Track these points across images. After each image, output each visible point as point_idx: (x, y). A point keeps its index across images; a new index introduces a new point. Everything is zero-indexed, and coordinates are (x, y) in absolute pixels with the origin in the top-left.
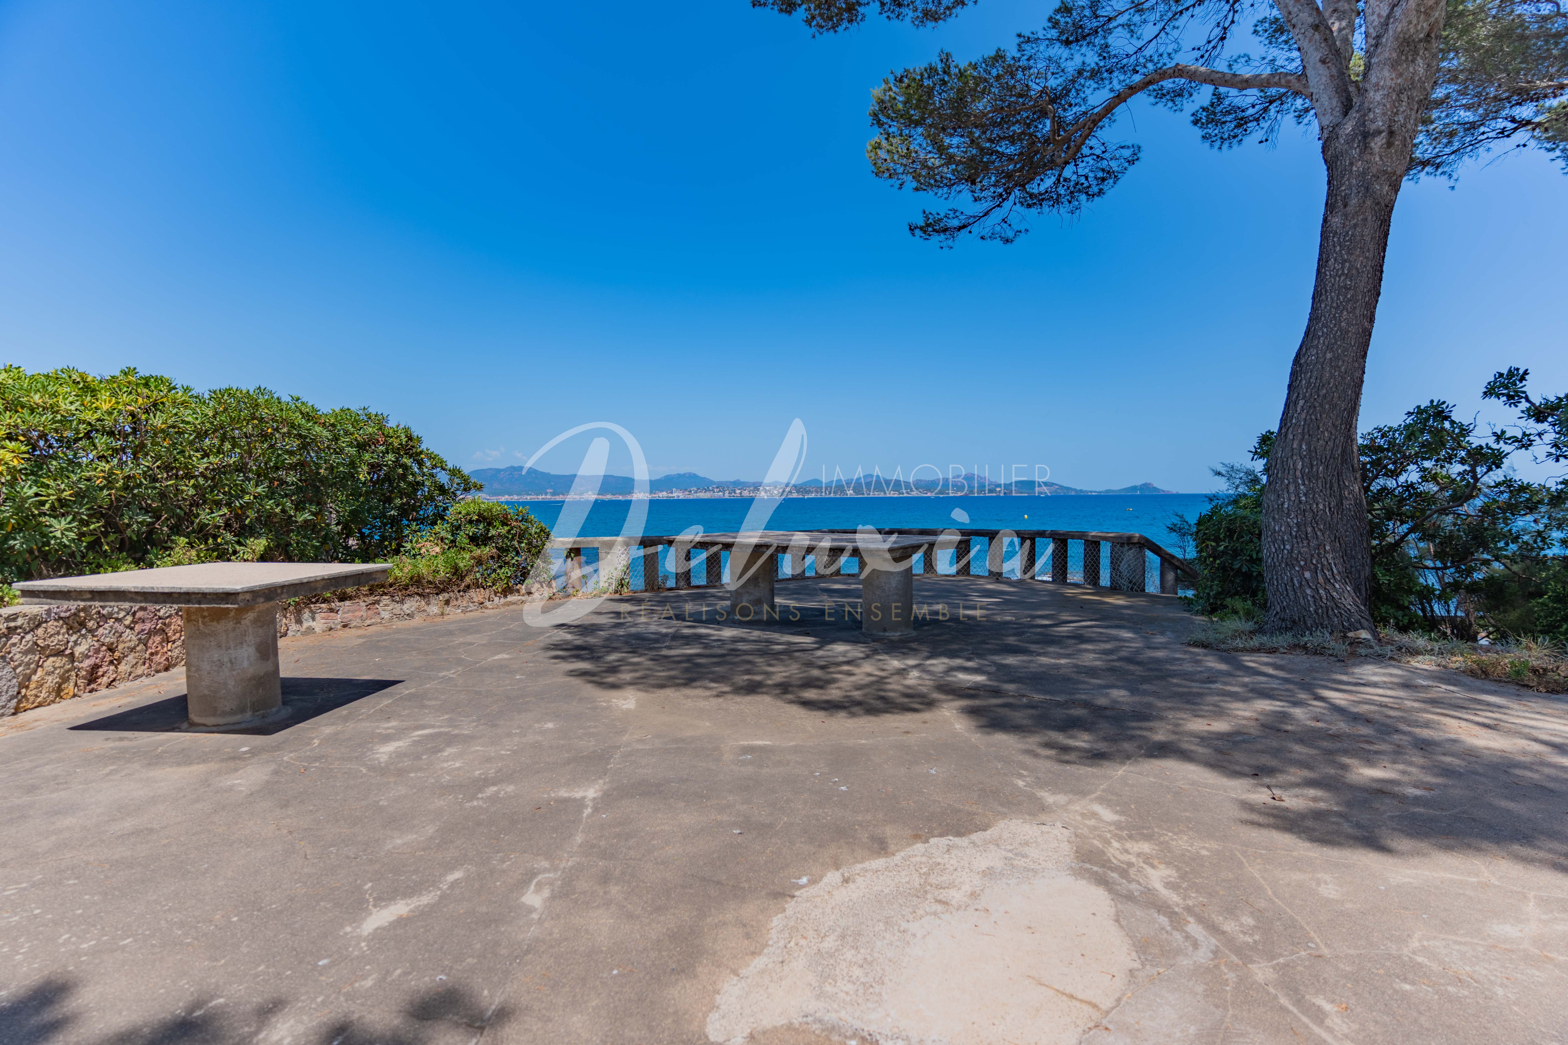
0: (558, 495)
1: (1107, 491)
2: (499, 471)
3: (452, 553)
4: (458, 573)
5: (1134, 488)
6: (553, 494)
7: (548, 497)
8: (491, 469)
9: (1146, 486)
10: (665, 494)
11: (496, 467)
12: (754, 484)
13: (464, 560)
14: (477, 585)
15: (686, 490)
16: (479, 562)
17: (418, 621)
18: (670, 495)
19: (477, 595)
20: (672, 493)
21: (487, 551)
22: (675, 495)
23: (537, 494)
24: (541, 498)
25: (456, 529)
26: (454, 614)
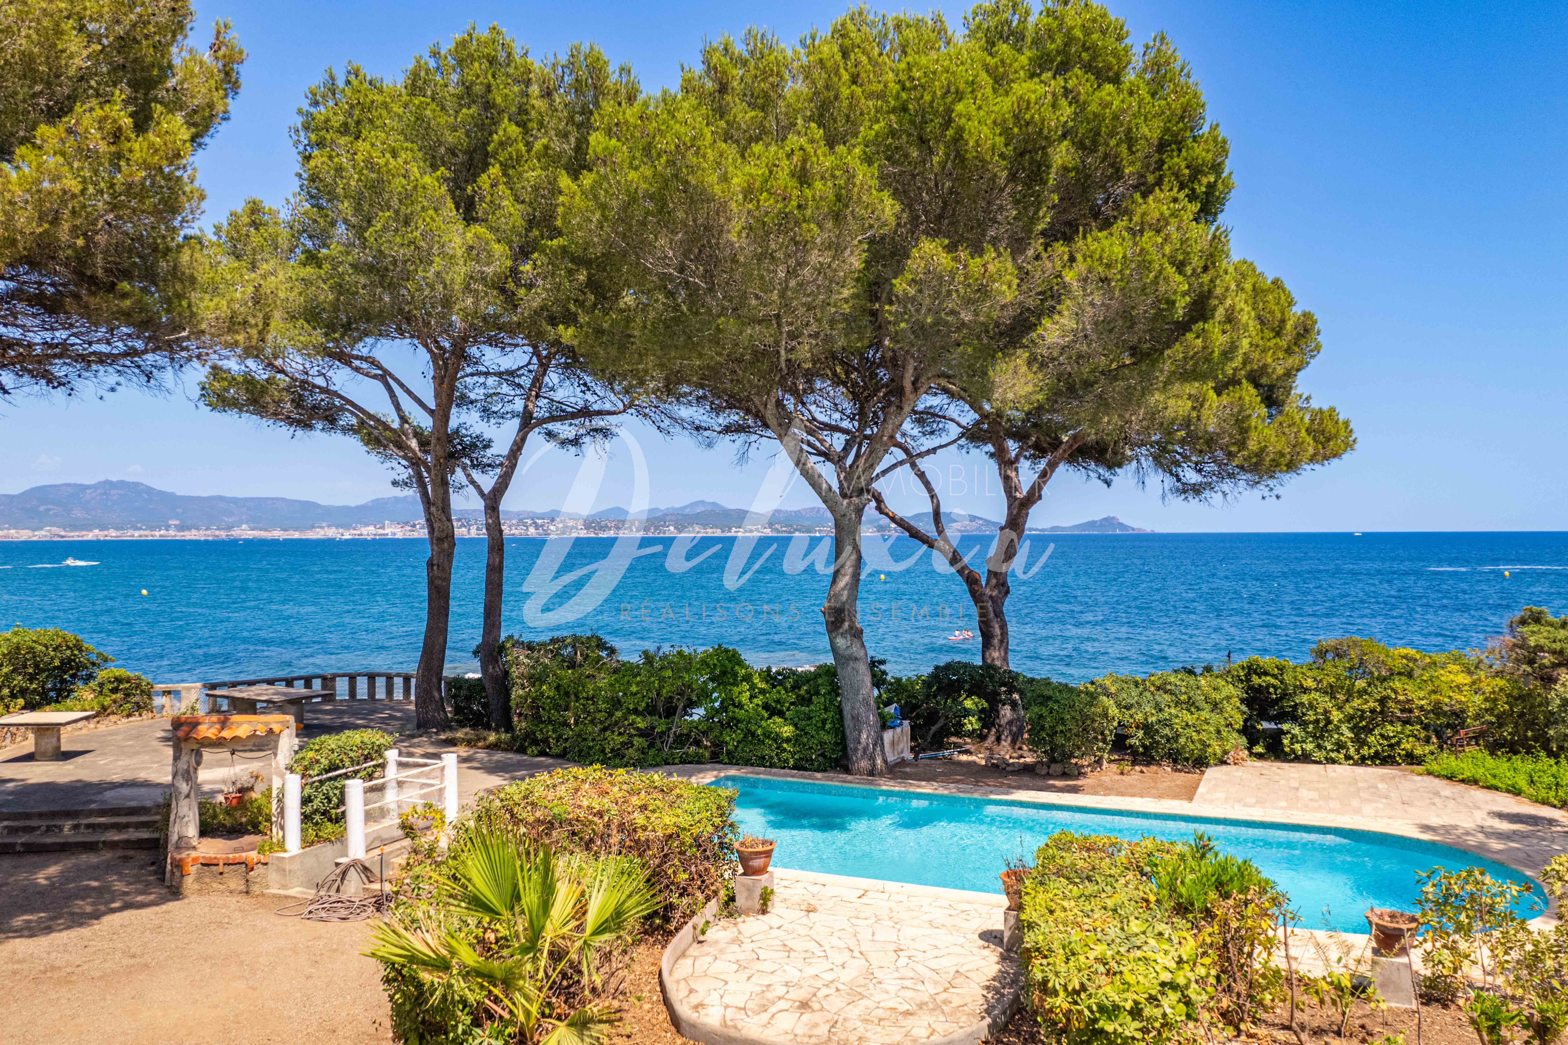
0: (189, 529)
1: (1053, 529)
2: (83, 488)
3: (101, 698)
4: (104, 708)
5: (1092, 524)
6: (180, 528)
7: (172, 532)
8: (68, 485)
9: (1109, 521)
10: (371, 529)
11: (79, 481)
12: (519, 514)
13: (107, 702)
14: (113, 713)
15: (406, 523)
16: (115, 701)
17: (84, 731)
18: (381, 531)
19: (113, 718)
20: (383, 528)
21: (119, 696)
22: (388, 531)
23: (152, 528)
24: (157, 534)
25: (101, 685)
26: (102, 727)
